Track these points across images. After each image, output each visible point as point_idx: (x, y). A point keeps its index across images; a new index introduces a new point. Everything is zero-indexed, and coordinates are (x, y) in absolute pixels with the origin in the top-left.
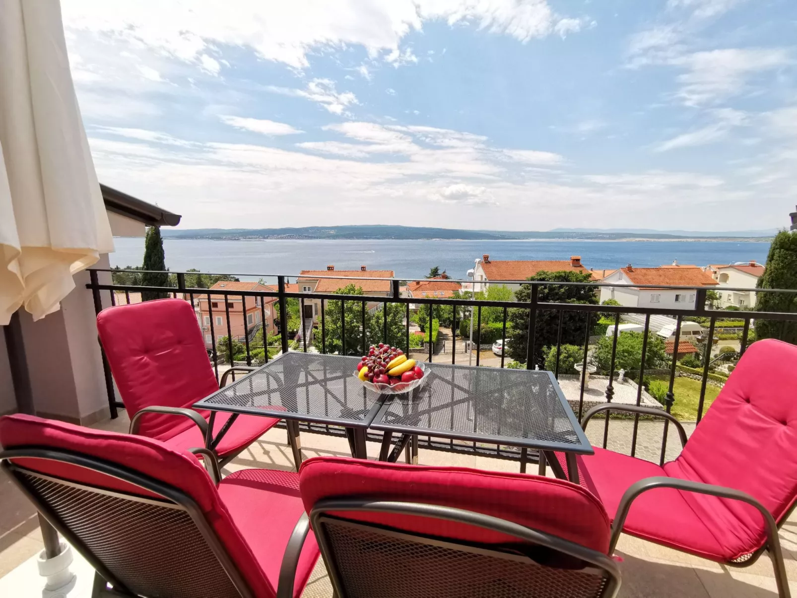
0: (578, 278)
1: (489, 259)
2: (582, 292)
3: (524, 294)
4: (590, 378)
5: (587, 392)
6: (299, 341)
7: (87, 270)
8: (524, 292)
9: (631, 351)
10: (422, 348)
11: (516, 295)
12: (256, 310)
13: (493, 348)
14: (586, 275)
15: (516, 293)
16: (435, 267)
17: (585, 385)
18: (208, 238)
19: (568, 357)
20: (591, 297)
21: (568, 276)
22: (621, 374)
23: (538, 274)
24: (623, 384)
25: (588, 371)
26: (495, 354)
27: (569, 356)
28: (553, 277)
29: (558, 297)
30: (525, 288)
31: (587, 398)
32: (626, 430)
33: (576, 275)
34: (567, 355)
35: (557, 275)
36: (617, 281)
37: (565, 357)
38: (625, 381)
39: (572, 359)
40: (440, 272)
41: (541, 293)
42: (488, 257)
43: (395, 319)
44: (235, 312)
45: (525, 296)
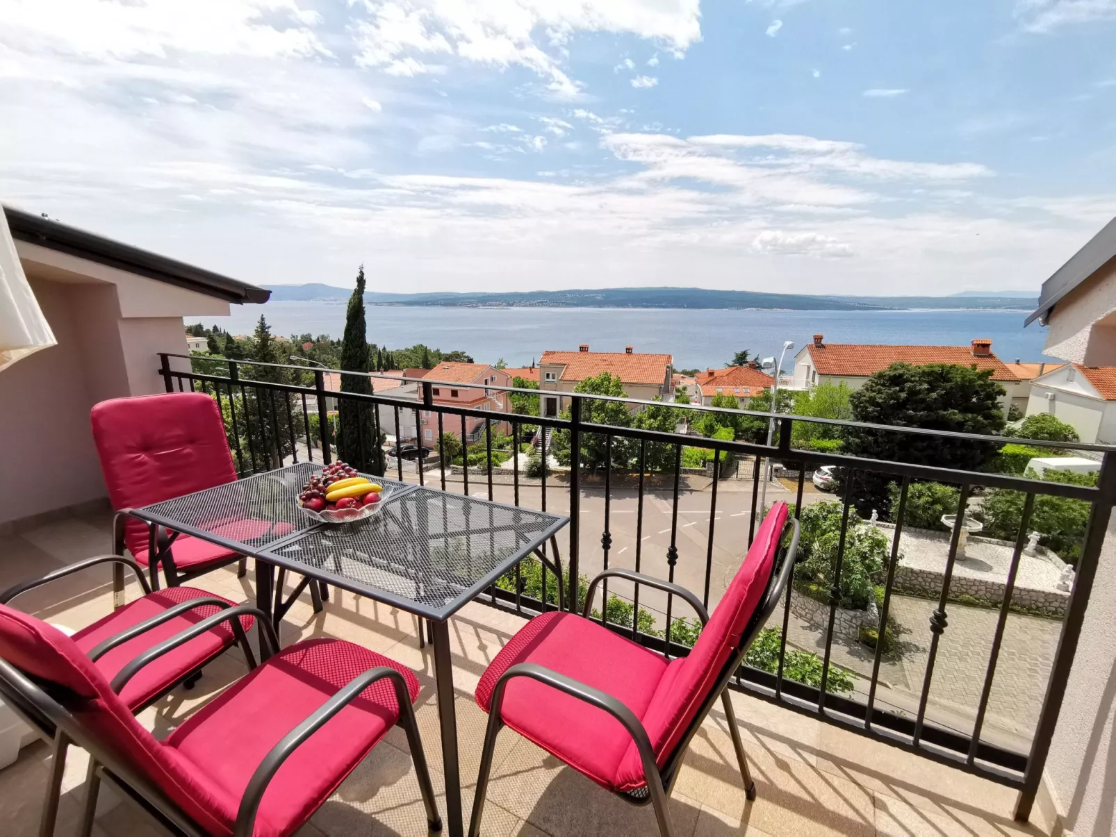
0: (966, 376)
1: (823, 342)
2: (974, 400)
3: (865, 398)
4: (968, 539)
5: (961, 562)
6: (536, 445)
7: (158, 354)
8: (864, 396)
9: (1057, 505)
10: (703, 469)
11: (851, 399)
12: (486, 401)
13: (814, 477)
14: (984, 372)
15: (852, 396)
16: (743, 350)
17: (958, 550)
18: (441, 304)
19: (933, 503)
20: (989, 409)
21: (948, 372)
22: (1031, 540)
23: (891, 367)
24: (1034, 556)
25: (965, 530)
26: (816, 486)
27: (935, 502)
28: (919, 373)
29: (923, 406)
30: (867, 389)
31: (959, 571)
32: (1026, 632)
33: (962, 371)
34: (931, 500)
35: (927, 370)
36: (1063, 383)
37: (927, 502)
38: (1039, 552)
39: (939, 507)
40: (750, 359)
41: (894, 399)
42: (821, 338)
43: (664, 424)
44: (459, 402)
45: (866, 401)
